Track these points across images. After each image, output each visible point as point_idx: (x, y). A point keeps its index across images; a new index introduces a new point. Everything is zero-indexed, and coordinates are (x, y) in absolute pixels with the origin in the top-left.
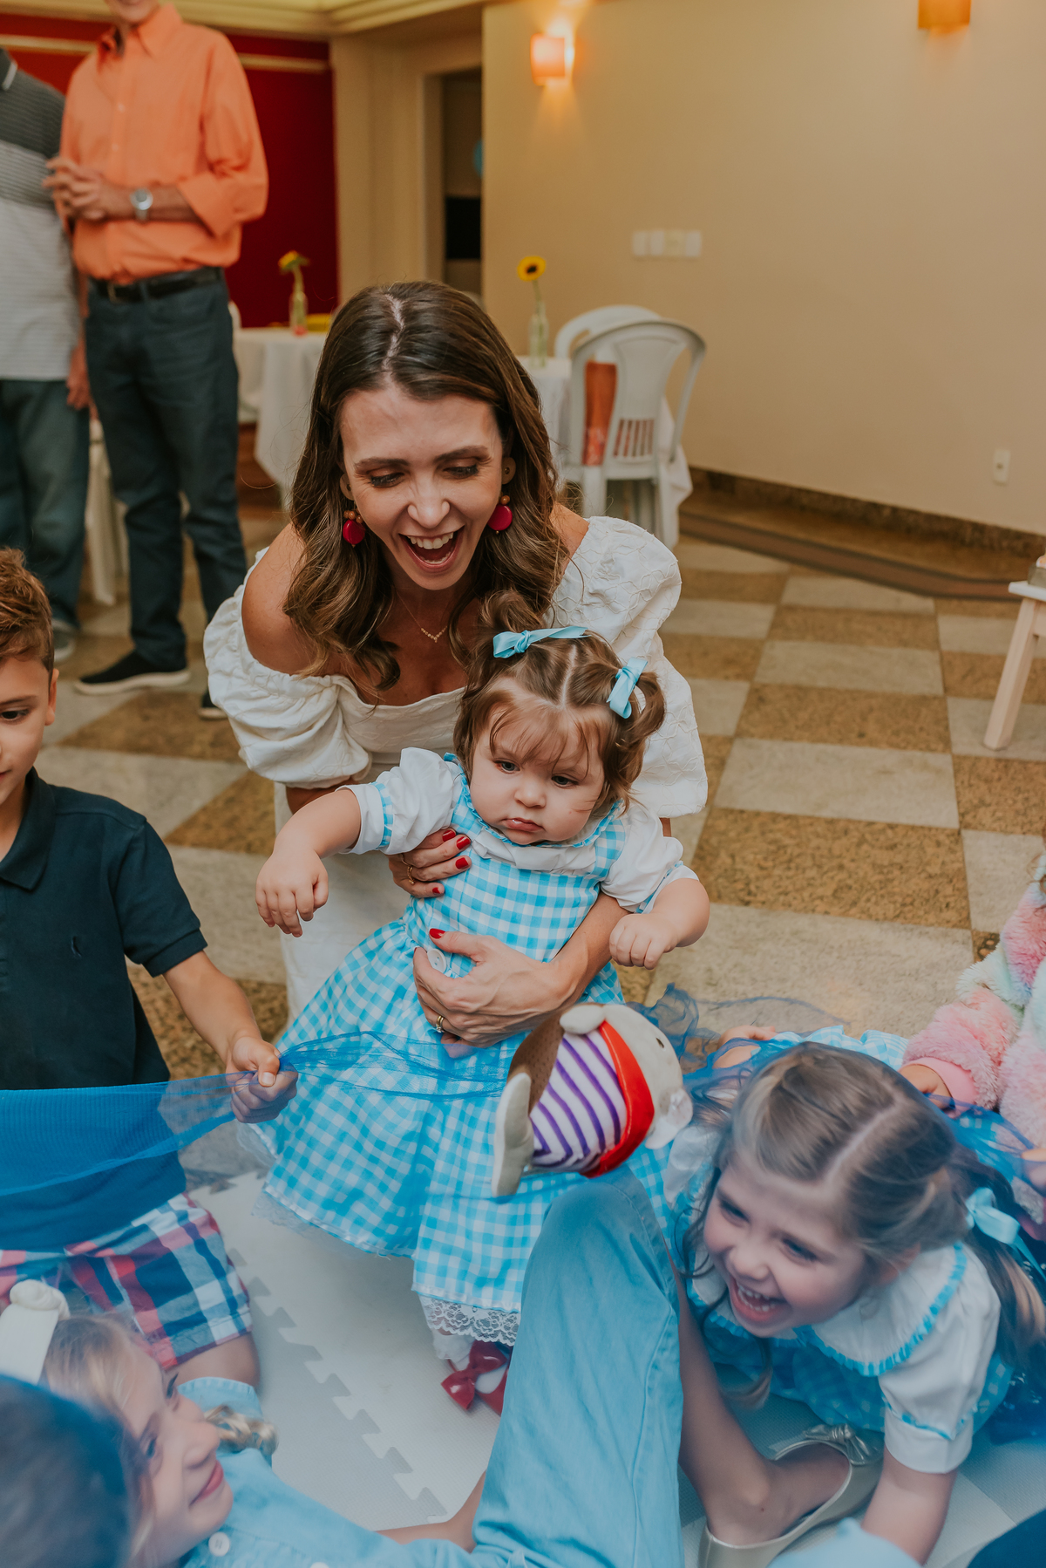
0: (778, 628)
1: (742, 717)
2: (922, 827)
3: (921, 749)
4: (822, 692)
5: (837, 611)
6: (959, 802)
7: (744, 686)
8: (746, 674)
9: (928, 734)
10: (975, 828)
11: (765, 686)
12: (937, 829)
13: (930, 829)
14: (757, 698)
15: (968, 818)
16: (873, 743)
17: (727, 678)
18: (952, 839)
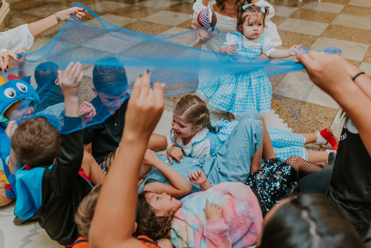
0: (344, 11)
1: (324, 32)
2: (353, 60)
3: (363, 43)
4: (346, 28)
5: (361, 7)
6: (365, 56)
7: (328, 25)
8: (329, 22)
9: (367, 40)
10: (366, 62)
11: (333, 25)
12: (356, 61)
13: (355, 61)
14: (330, 28)
15: (365, 60)
16: (352, 41)
17: (324, 22)
18: (359, 64)
